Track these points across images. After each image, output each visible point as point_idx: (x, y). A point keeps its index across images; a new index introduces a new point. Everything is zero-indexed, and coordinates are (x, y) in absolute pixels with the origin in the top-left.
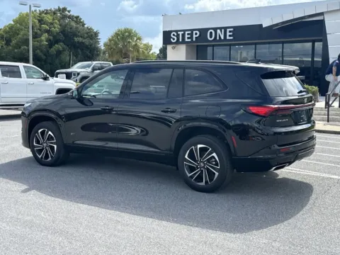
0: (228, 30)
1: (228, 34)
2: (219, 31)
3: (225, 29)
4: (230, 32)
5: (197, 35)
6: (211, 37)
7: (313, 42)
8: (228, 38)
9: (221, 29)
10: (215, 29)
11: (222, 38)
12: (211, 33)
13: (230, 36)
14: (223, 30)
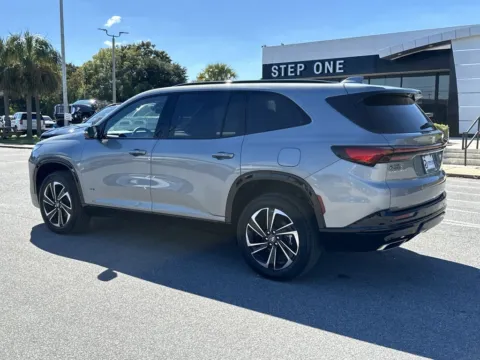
0: (338, 62)
1: (338, 66)
2: (327, 63)
3: (335, 61)
4: (340, 64)
5: (302, 69)
6: (318, 70)
7: (438, 75)
8: (338, 71)
9: (329, 61)
10: (323, 62)
11: (331, 71)
12: (318, 66)
13: (340, 69)
14: (332, 63)
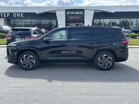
0: (21, 14)
1: (21, 15)
2: (18, 14)
3: (20, 13)
4: (22, 14)
5: (9, 15)
6: (15, 16)
8: (21, 16)
9: (18, 13)
10: (16, 13)
11: (19, 16)
12: (14, 14)
13: (22, 16)
14: (19, 14)
